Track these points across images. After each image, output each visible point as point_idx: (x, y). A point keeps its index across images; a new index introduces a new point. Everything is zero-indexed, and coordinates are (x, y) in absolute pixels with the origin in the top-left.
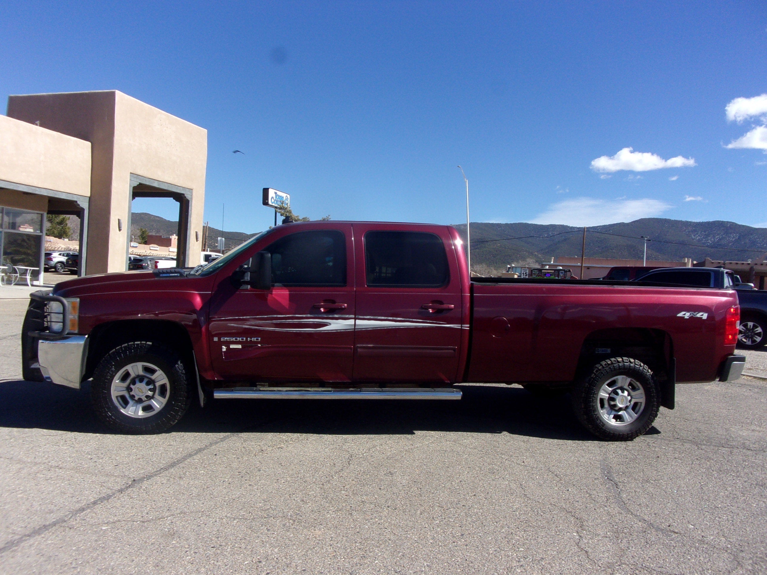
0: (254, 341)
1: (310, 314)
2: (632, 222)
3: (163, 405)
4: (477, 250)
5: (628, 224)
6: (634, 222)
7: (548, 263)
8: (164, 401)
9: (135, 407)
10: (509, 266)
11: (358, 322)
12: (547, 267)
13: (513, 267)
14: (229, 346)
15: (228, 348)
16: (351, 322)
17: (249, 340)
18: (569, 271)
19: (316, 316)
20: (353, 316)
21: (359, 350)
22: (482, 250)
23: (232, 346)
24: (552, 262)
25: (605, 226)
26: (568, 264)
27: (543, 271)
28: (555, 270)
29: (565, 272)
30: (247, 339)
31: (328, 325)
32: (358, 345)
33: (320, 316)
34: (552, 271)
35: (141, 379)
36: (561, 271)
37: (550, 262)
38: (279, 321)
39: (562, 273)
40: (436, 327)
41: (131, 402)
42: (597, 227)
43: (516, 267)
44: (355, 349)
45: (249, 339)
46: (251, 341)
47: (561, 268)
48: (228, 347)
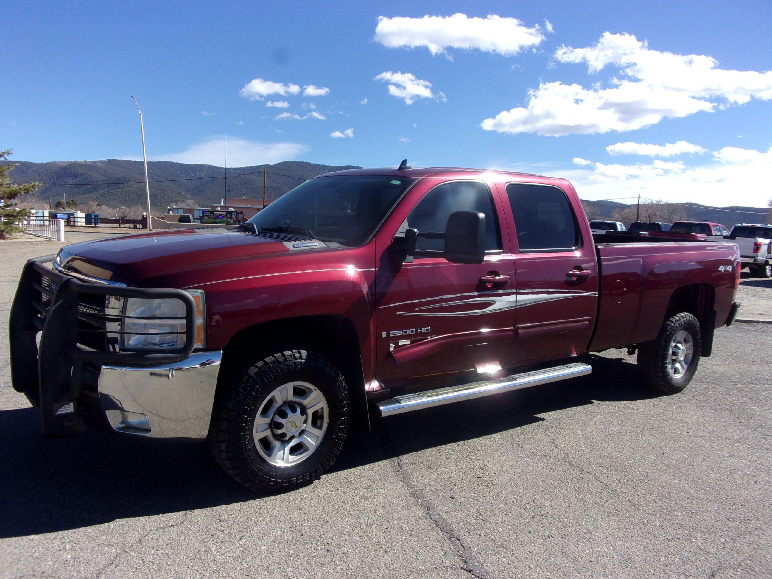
0: (424, 333)
1: (477, 291)
2: (276, 164)
3: (320, 440)
4: (119, 190)
5: (272, 166)
6: (278, 164)
7: (219, 205)
8: (320, 433)
9: (283, 451)
10: (169, 207)
11: (520, 297)
12: (219, 209)
13: (174, 209)
14: (398, 342)
15: (397, 346)
16: (512, 298)
17: (418, 332)
18: (242, 213)
19: (483, 292)
20: (514, 291)
21: (520, 331)
22: (124, 190)
23: (401, 343)
24: (222, 204)
25: (251, 167)
26: (238, 206)
27: (215, 213)
28: (227, 212)
29: (238, 213)
30: (417, 331)
31: (493, 304)
32: (519, 326)
33: (486, 293)
34: (224, 213)
35: (292, 407)
36: (233, 213)
37: (220, 203)
38: (448, 304)
39: (234, 215)
40: (579, 296)
41: (277, 444)
42: (244, 168)
43: (178, 209)
44: (516, 329)
45: (419, 330)
46: (421, 332)
47: (233, 210)
48: (396, 344)
